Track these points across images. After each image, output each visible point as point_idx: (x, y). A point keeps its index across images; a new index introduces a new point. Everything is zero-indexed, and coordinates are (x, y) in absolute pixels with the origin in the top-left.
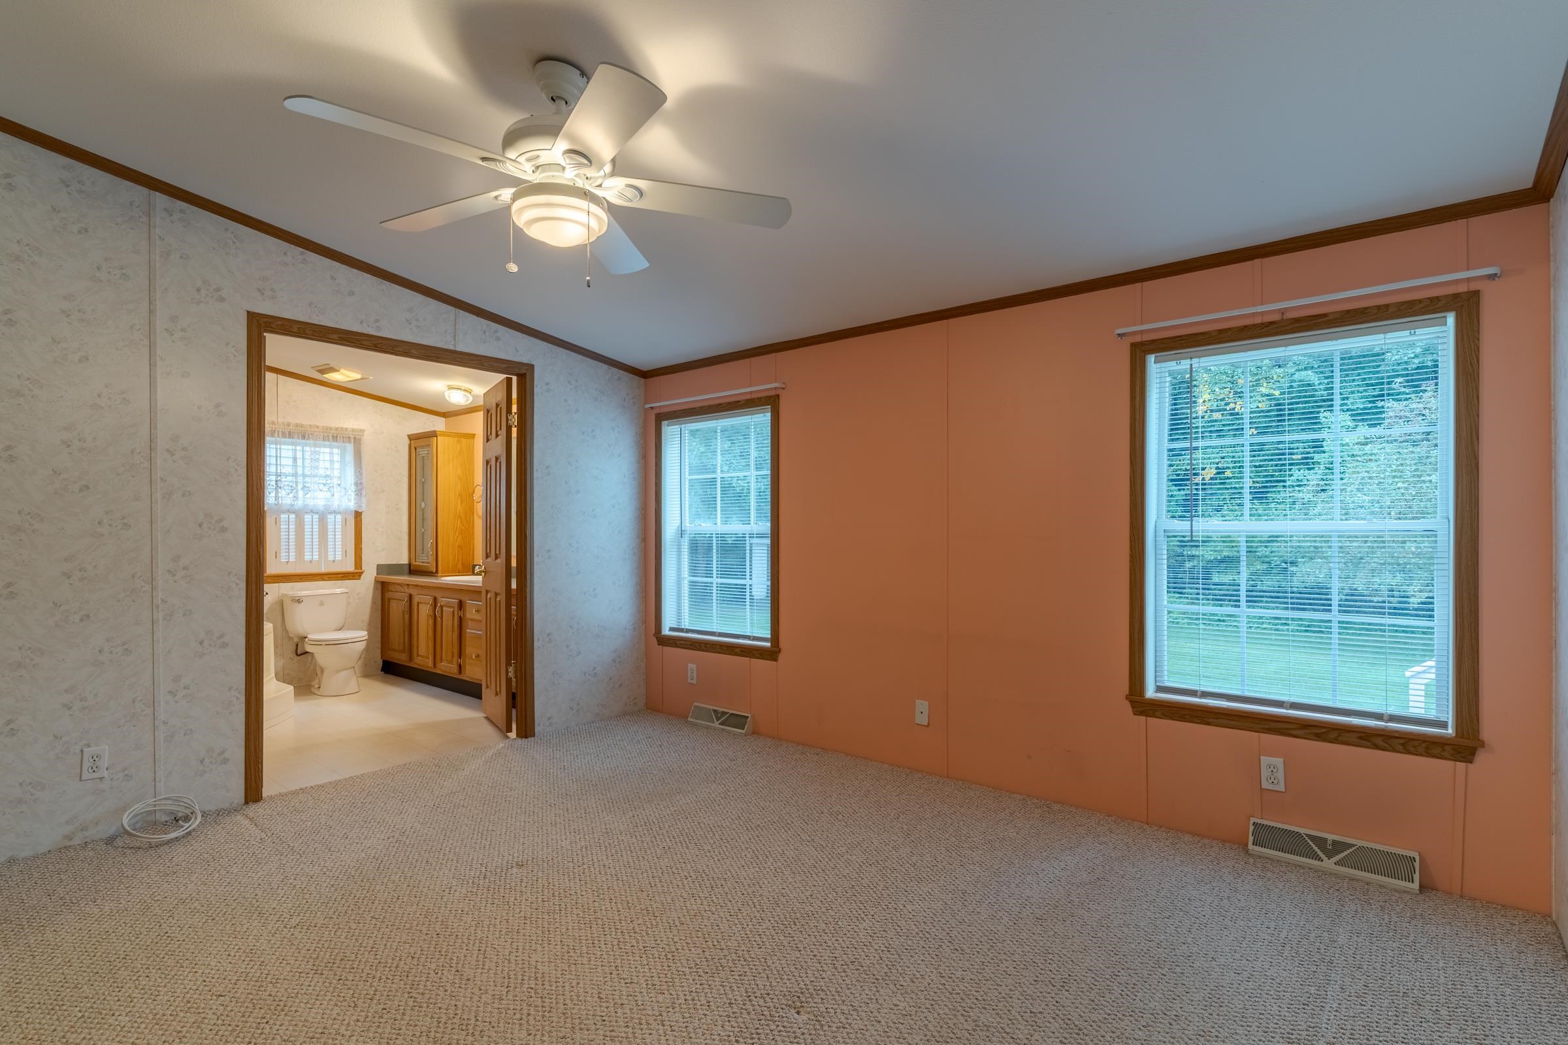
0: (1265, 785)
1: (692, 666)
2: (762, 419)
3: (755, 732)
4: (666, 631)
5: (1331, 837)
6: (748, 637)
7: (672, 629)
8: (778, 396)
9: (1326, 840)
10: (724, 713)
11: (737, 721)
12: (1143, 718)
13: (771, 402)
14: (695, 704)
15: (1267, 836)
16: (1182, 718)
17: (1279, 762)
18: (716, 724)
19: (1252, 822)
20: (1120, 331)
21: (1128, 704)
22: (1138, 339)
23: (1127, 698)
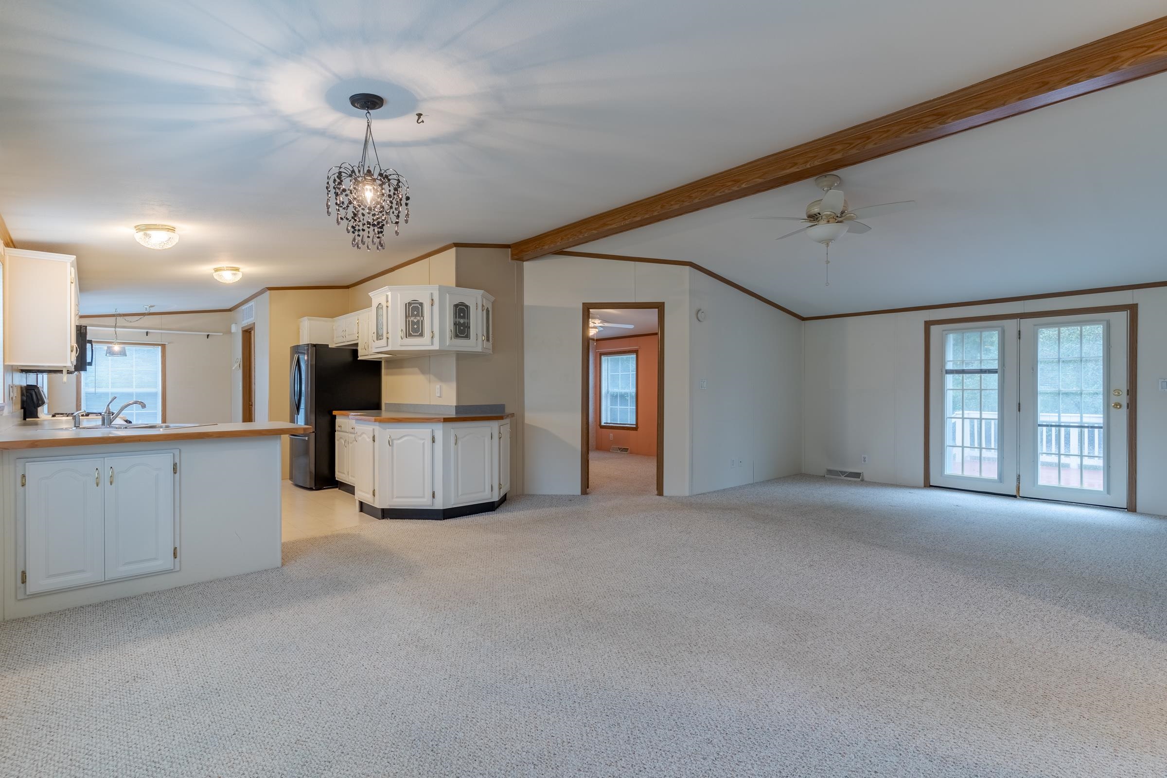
1: (611, 435)
2: (634, 356)
3: (631, 453)
4: (603, 424)
6: (629, 424)
7: (604, 423)
8: (638, 350)
10: (621, 448)
11: (626, 450)
13: (636, 352)
14: (613, 446)
18: (619, 451)
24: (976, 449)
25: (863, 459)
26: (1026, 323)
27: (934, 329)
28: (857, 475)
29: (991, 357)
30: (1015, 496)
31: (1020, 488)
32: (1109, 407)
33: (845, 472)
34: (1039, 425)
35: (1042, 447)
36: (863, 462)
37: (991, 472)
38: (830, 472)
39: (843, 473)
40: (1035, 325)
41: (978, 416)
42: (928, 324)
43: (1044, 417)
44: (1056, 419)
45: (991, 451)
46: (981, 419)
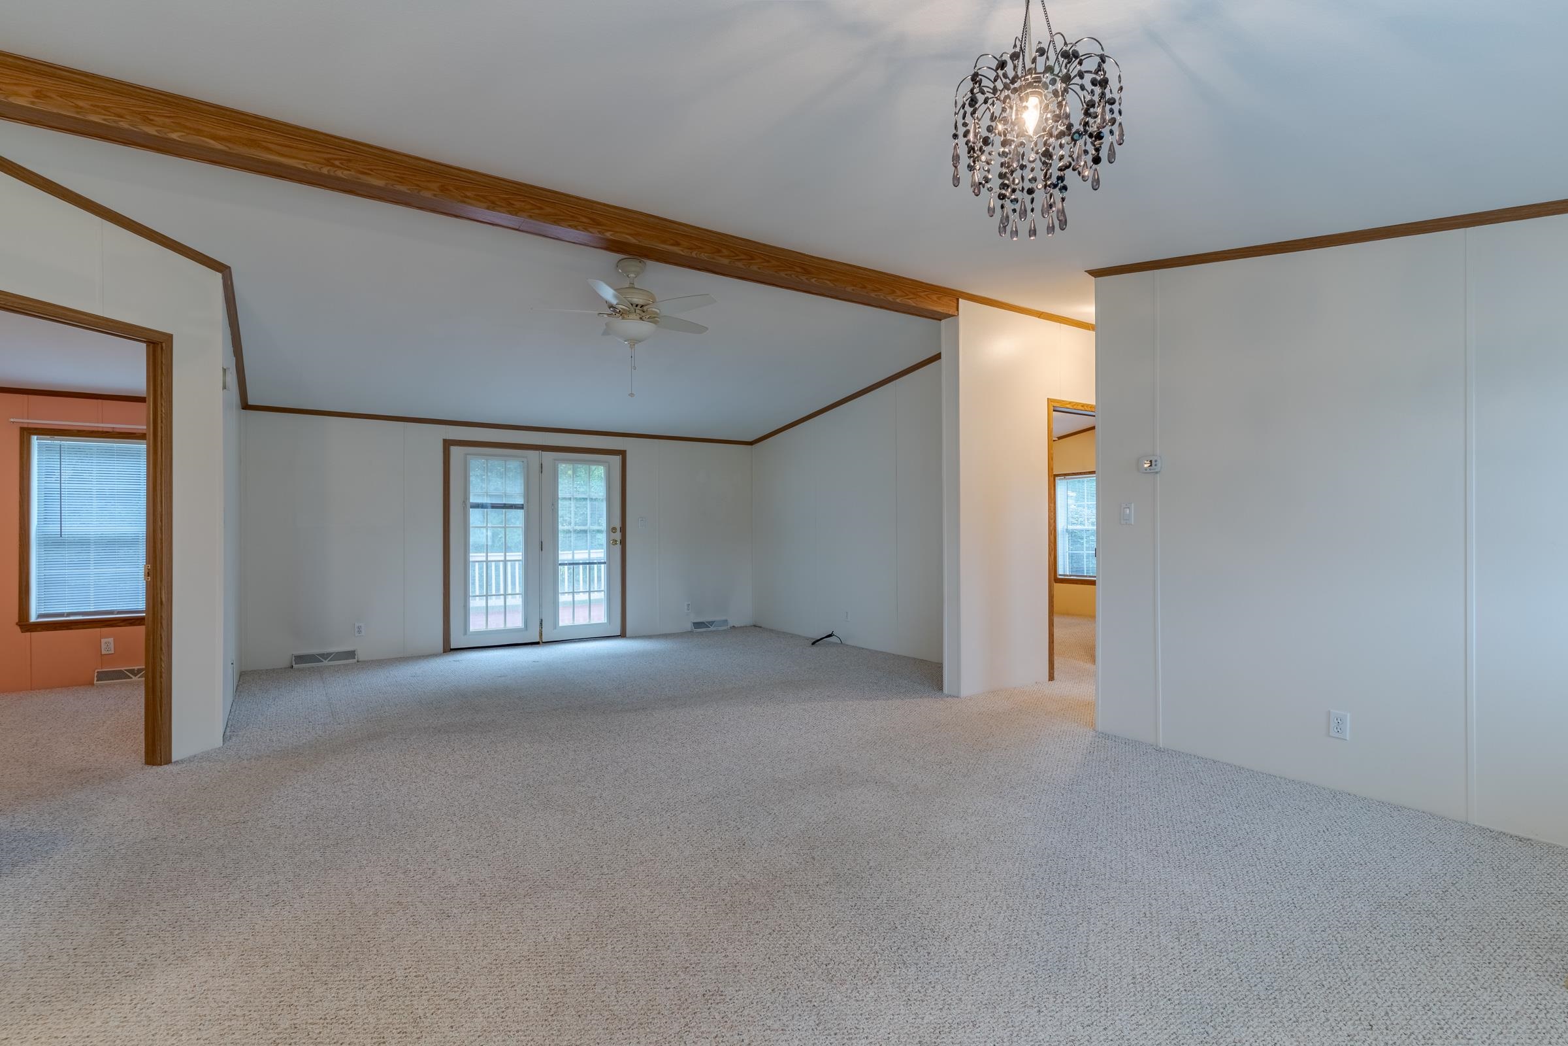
0: (104, 652)
5: (136, 668)
9: (134, 669)
12: (29, 634)
15: (103, 676)
16: (55, 629)
17: (111, 640)
19: (96, 671)
20: (12, 420)
21: (18, 628)
22: (26, 426)
23: (17, 624)
24: (518, 596)
25: (357, 630)
26: (548, 456)
27: (454, 450)
28: (351, 654)
29: (515, 491)
30: (538, 643)
31: (543, 633)
32: (611, 542)
33: (329, 654)
34: (560, 564)
35: (565, 585)
36: (357, 634)
37: (516, 621)
38: (300, 659)
39: (325, 656)
40: (555, 460)
41: (503, 558)
42: (448, 444)
43: (564, 556)
44: (570, 557)
45: (516, 598)
46: (505, 561)
